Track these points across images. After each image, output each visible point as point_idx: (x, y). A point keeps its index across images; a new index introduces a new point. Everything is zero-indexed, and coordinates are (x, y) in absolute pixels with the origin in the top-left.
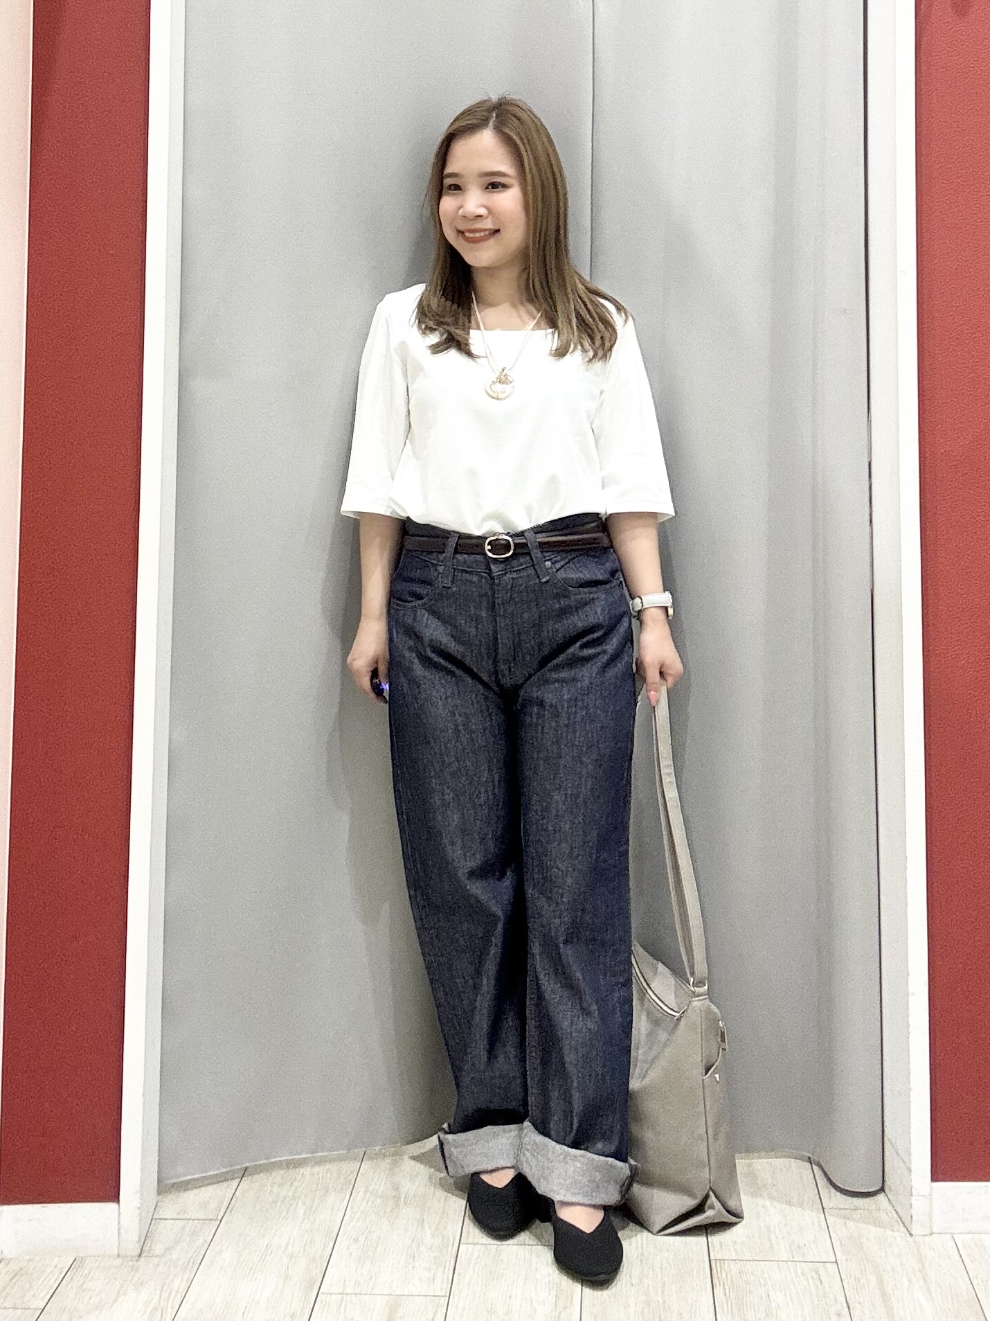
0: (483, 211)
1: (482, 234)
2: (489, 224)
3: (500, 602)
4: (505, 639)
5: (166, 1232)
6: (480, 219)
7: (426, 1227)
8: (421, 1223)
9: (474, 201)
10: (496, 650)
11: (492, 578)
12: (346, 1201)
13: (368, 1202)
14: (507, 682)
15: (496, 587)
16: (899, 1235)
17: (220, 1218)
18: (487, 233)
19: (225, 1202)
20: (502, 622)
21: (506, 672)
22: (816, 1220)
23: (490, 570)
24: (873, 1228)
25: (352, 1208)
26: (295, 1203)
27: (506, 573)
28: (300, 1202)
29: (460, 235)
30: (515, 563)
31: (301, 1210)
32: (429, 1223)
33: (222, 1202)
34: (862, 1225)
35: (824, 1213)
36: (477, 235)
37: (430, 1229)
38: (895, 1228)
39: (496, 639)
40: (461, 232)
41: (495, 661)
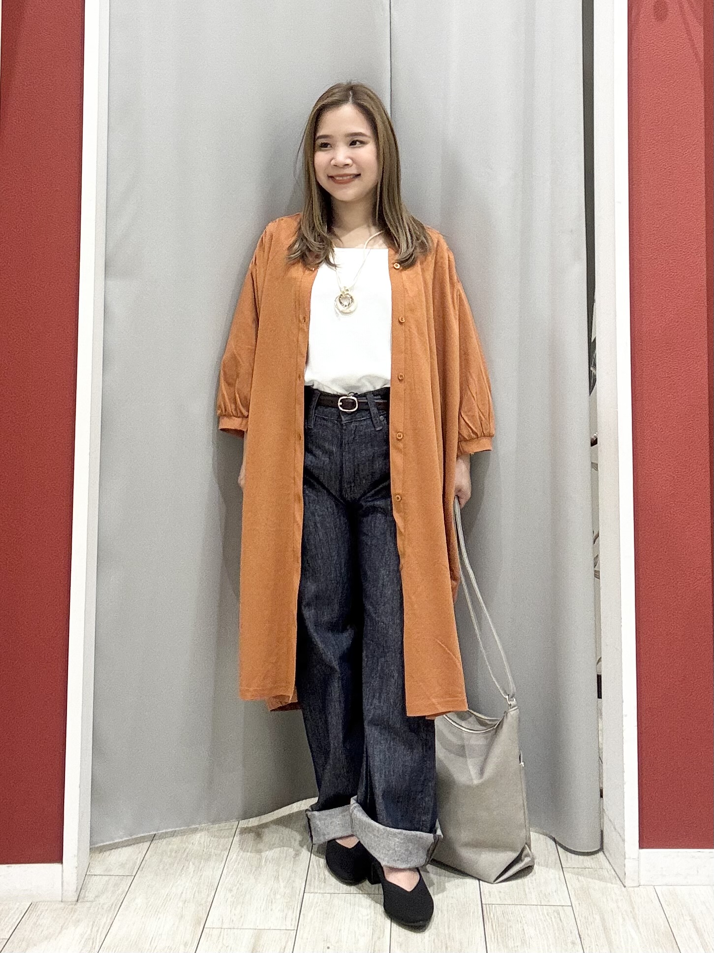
0: (349, 161)
1: (348, 177)
2: (353, 170)
3: (346, 442)
4: (348, 467)
5: (96, 884)
6: (346, 167)
7: (281, 881)
8: (277, 878)
9: (342, 154)
10: (341, 475)
11: (342, 425)
12: (224, 862)
13: (239, 863)
14: (348, 496)
15: (344, 431)
16: (616, 887)
17: (134, 874)
18: (352, 177)
19: (138, 863)
20: (347, 456)
21: (349, 490)
22: (557, 876)
23: (341, 418)
24: (597, 881)
25: (228, 867)
26: (187, 865)
27: (352, 422)
28: (191, 863)
29: (330, 179)
30: (358, 415)
31: (191, 868)
32: (282, 879)
33: (135, 863)
34: (590, 880)
35: (563, 871)
36: (345, 178)
37: (283, 882)
38: (614, 881)
39: (342, 467)
40: (331, 177)
41: (341, 482)
